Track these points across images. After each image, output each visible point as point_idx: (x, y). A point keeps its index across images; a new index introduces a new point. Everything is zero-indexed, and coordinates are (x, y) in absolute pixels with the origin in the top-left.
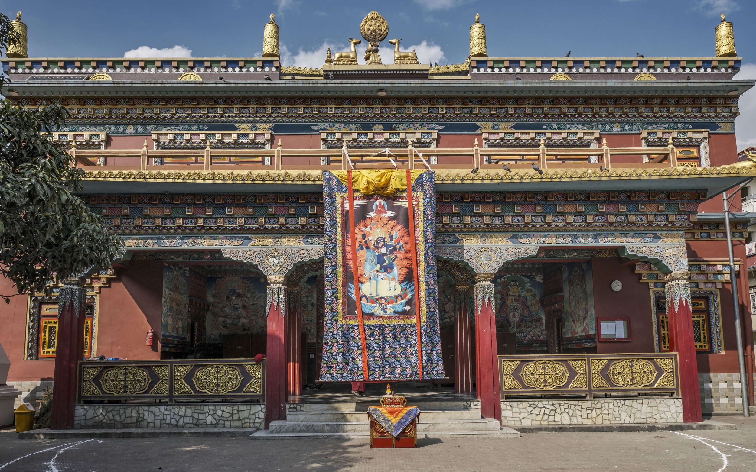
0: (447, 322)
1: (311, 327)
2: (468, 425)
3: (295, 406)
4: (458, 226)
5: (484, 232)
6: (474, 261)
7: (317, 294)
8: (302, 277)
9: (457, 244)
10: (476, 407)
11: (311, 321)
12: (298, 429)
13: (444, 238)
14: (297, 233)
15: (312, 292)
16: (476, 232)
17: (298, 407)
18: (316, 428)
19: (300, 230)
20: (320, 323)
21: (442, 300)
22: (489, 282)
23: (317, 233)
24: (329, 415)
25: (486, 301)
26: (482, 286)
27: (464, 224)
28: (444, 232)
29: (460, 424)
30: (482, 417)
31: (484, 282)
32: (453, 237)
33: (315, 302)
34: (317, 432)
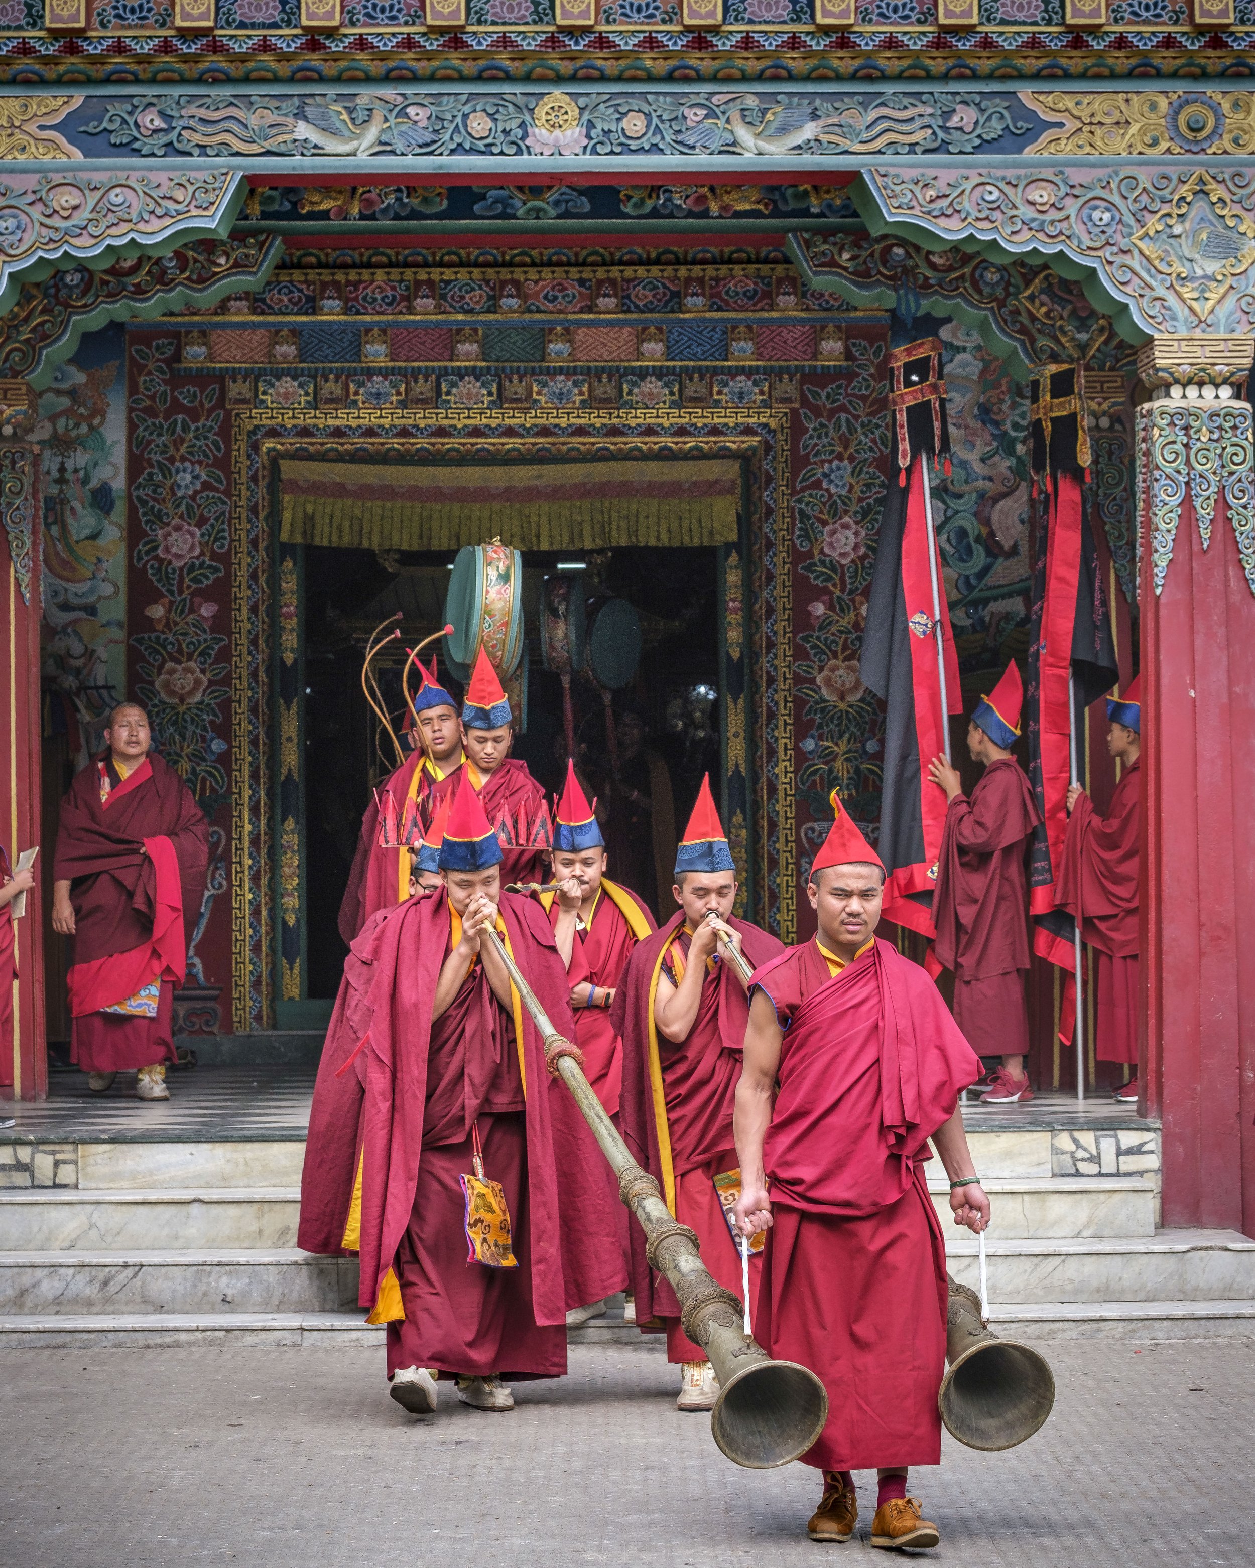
0: (1007, 617)
1: (89, 654)
2: (1072, 1270)
3: (24, 1154)
4: (1034, 43)
5: (1194, 77)
6: (1135, 263)
7: (132, 427)
8: (44, 337)
9: (1029, 153)
10: (1129, 1163)
11: (92, 610)
12: (49, 1288)
13: (947, 114)
14: (27, 83)
15: (99, 412)
16: (1144, 76)
17: (44, 1162)
18: (159, 1286)
19: (47, 60)
20: (149, 624)
21: (978, 468)
22: (1226, 392)
23: (153, 81)
24: (233, 1211)
25: (1205, 511)
26: (1181, 413)
27: (1071, 29)
28: (945, 77)
29: (1027, 1264)
30: (1165, 1222)
31: (1192, 392)
32: (1000, 105)
33: (119, 484)
34: (160, 1308)
